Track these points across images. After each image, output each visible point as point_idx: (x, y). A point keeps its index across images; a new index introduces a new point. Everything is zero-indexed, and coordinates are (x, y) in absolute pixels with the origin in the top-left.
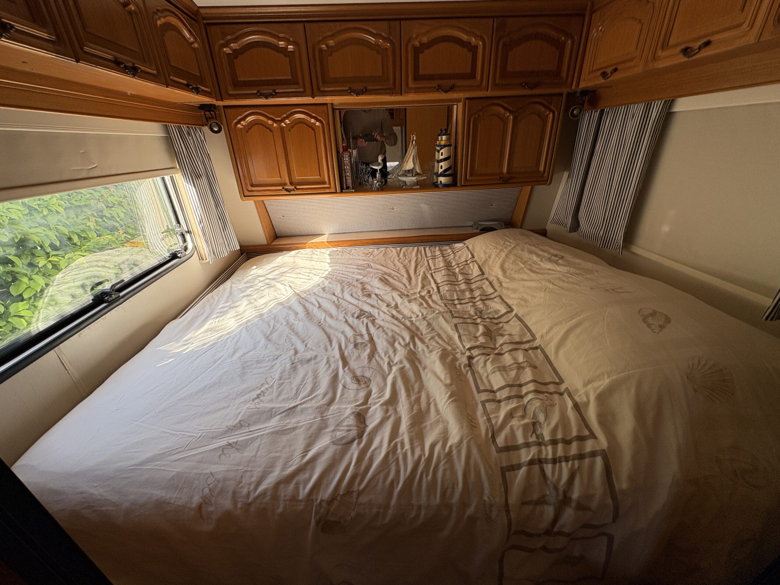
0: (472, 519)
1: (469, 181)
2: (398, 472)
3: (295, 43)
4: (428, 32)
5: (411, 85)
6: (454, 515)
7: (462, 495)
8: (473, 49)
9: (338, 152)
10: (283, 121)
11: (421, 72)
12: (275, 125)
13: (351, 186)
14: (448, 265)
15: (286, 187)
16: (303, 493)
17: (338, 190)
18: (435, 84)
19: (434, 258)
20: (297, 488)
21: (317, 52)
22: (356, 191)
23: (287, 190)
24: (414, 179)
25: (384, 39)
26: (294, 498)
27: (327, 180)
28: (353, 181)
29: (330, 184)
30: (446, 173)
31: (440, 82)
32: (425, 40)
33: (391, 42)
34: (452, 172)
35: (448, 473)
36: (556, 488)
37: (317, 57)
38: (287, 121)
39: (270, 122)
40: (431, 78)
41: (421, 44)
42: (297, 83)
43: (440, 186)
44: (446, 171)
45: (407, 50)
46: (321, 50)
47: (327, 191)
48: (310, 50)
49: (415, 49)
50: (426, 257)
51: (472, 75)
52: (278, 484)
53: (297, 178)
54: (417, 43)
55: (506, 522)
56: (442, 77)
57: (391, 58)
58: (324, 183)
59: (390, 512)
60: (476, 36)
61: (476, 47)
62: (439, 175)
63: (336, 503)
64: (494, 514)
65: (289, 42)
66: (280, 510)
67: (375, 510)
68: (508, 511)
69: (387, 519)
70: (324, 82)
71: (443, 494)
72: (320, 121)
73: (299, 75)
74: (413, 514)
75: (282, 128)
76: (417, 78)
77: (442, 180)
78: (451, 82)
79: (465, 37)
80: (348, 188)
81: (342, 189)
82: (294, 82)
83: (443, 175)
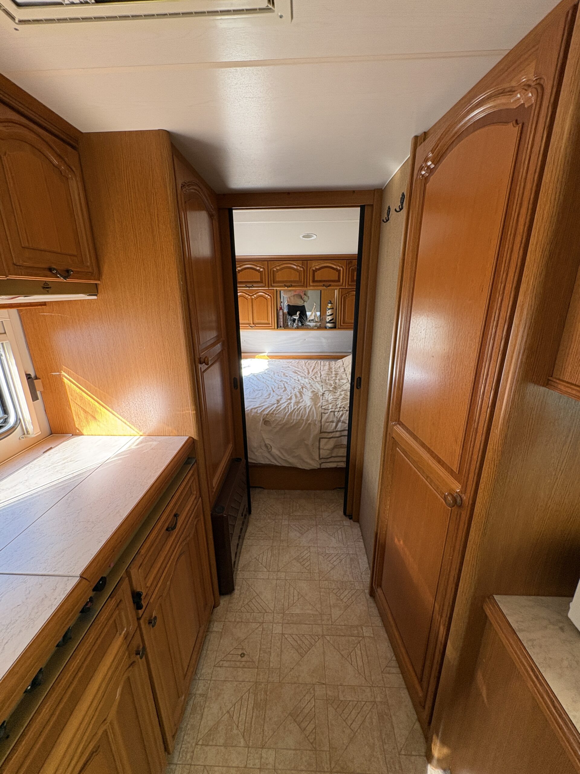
0: (310, 424)
1: (343, 326)
2: (288, 411)
3: (263, 268)
4: (318, 265)
5: (311, 284)
6: (304, 423)
7: (307, 417)
8: (339, 271)
9: (277, 310)
10: (253, 295)
11: (316, 279)
12: (249, 297)
13: (282, 326)
14: (330, 368)
15: (251, 325)
16: (259, 412)
17: (276, 327)
18: (322, 284)
19: (324, 365)
20: (257, 410)
21: (272, 272)
22: (285, 328)
23: (251, 327)
24: (314, 324)
25: (300, 267)
26: (256, 412)
27: (271, 323)
28: (283, 324)
29: (272, 324)
30: (331, 322)
31: (324, 283)
32: (317, 267)
33: (303, 268)
34: (333, 321)
35: (304, 412)
36: (337, 418)
37: (272, 273)
38: (255, 296)
39: (247, 296)
40: (320, 281)
41: (316, 269)
42: (262, 282)
43: (328, 328)
44: (331, 320)
45: (310, 272)
46: (274, 271)
47: (270, 328)
48: (269, 271)
49: (313, 271)
50: (321, 365)
51: (339, 281)
52: (252, 409)
53: (256, 321)
54: (314, 269)
55: (320, 425)
56: (325, 281)
57: (303, 274)
58: (269, 324)
59: (285, 420)
60: (339, 266)
61: (340, 270)
62: (327, 323)
63: (269, 415)
64: (316, 423)
65: (261, 267)
66: (253, 414)
67: (280, 419)
68: (321, 423)
69: (284, 422)
70: (274, 282)
71: (301, 417)
72: (270, 296)
73: (264, 280)
74: (292, 421)
75: (252, 299)
76: (314, 281)
77: (329, 325)
78: (330, 283)
79: (335, 267)
80: (281, 327)
81: (278, 327)
82: (261, 282)
83: (329, 322)
